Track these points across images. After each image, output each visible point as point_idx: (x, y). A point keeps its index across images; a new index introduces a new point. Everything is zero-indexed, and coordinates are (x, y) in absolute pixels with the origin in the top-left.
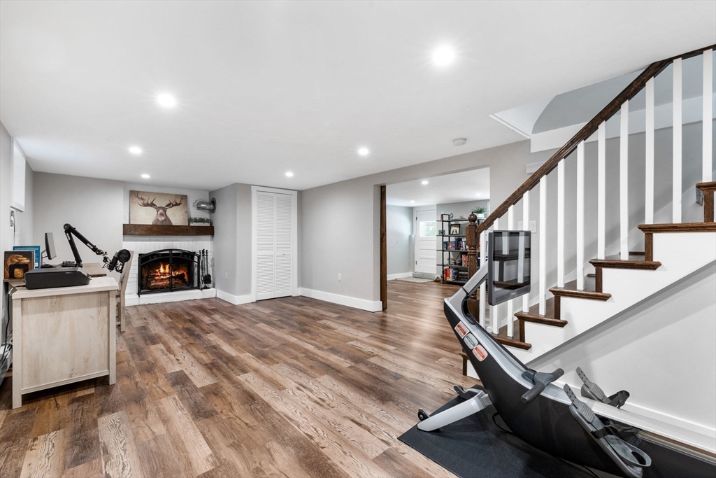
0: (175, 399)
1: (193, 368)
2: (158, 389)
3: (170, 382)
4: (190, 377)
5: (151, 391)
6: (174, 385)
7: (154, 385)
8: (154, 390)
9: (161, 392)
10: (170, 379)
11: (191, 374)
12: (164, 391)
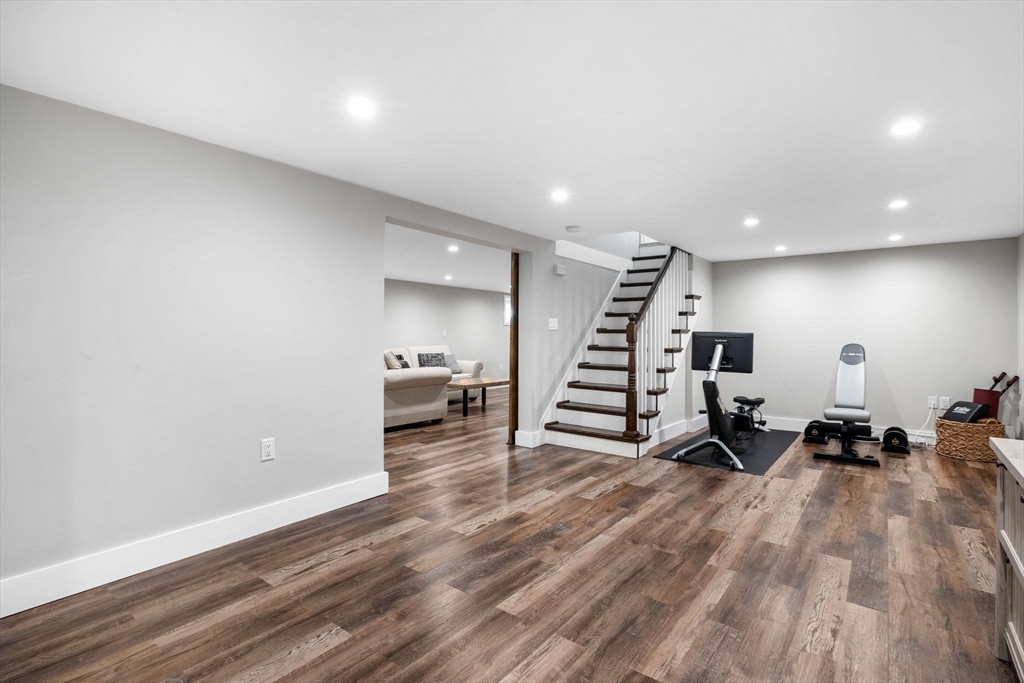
0: (894, 565)
1: (826, 595)
2: (911, 592)
3: (884, 593)
4: (846, 582)
5: (924, 595)
6: (882, 585)
7: (915, 603)
8: (919, 594)
9: (909, 585)
10: (882, 597)
11: (840, 585)
12: (903, 583)
